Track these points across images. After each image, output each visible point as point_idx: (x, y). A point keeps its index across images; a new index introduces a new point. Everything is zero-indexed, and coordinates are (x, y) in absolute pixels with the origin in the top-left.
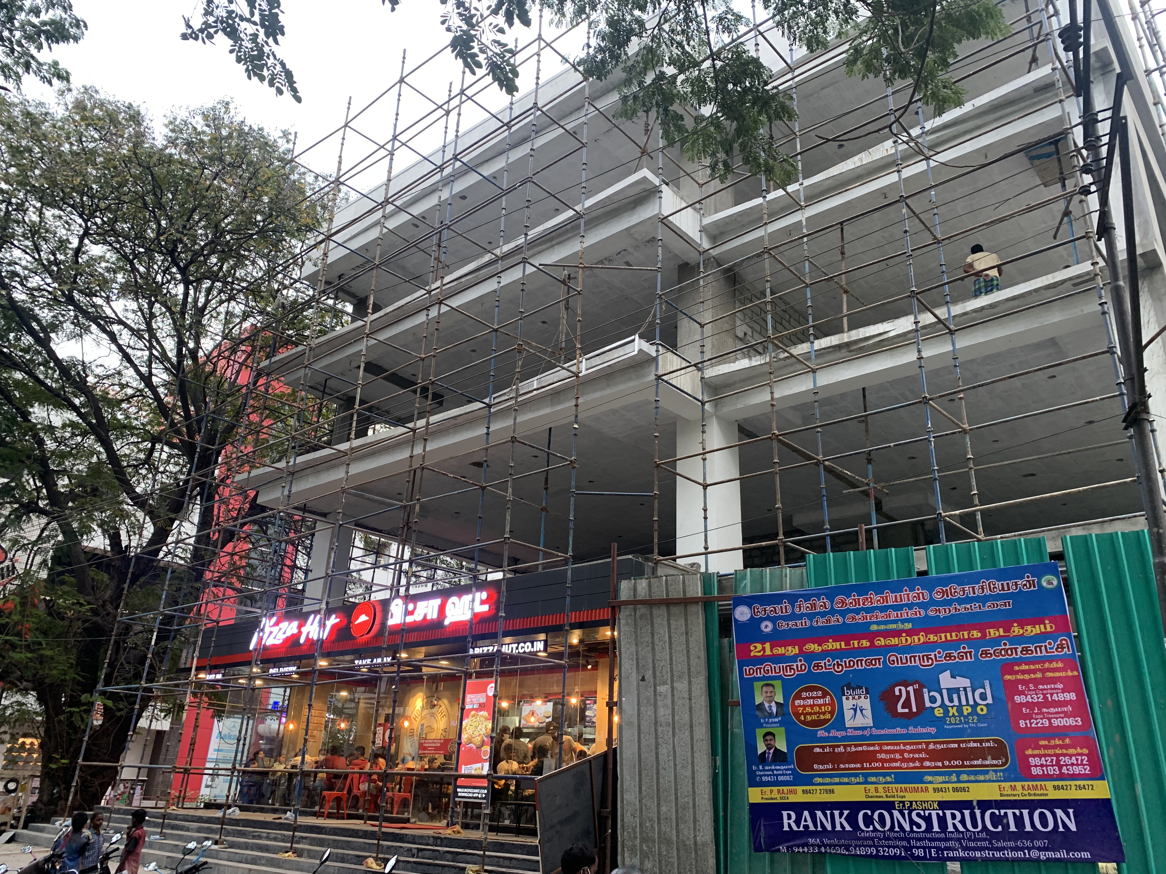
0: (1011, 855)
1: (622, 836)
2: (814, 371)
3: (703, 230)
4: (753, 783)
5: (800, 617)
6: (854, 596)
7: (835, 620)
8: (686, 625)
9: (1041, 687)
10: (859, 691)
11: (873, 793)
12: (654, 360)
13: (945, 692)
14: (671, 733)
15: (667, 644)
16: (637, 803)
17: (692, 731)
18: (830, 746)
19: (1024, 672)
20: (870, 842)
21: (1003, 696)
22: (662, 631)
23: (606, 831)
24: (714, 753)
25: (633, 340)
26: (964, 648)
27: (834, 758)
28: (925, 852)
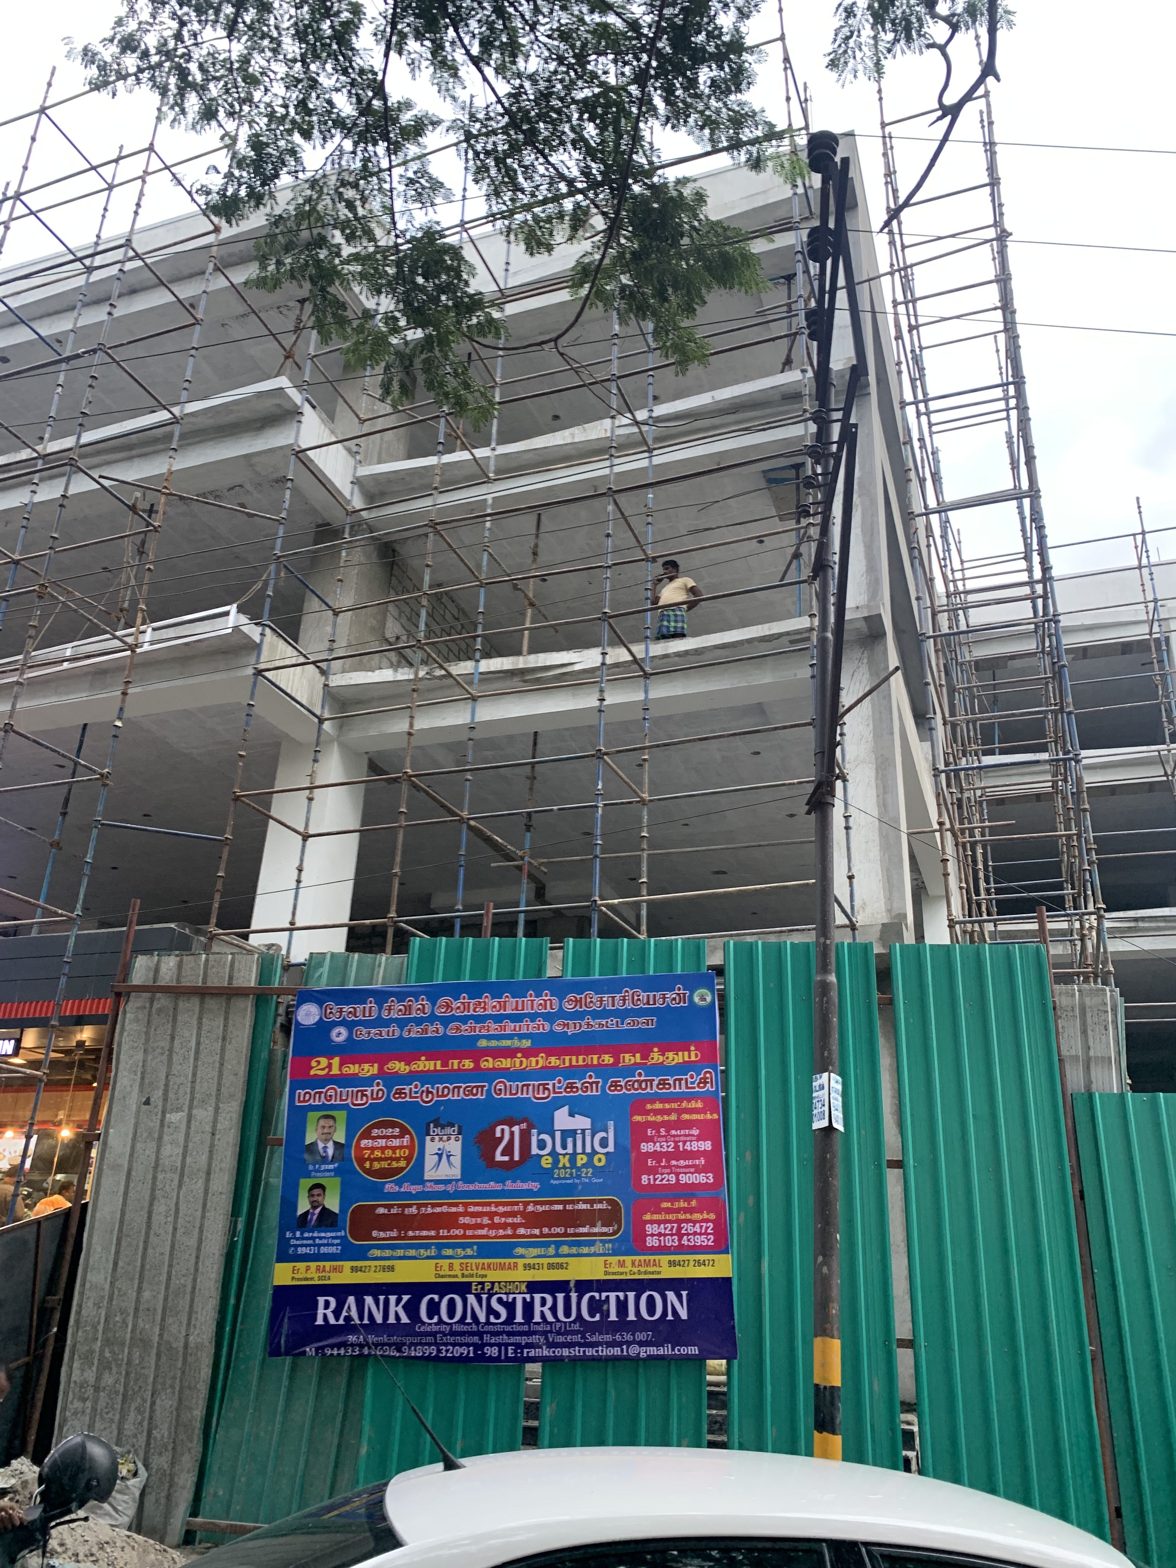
0: (604, 1351)
1: (74, 1336)
2: (474, 699)
3: (357, 482)
4: (284, 1256)
5: (386, 1023)
6: (464, 998)
7: (434, 1030)
8: (225, 1026)
9: (673, 1132)
10: (449, 1130)
11: (446, 1271)
12: (257, 647)
13: (558, 1135)
14: (176, 1182)
15: (193, 1052)
16: (107, 1286)
17: (208, 1180)
18: (399, 1206)
19: (657, 1112)
20: (430, 1339)
21: (628, 1143)
22: (188, 1033)
23: (48, 1330)
24: (235, 1212)
25: (227, 614)
26: (590, 1077)
27: (402, 1223)
28: (500, 1351)
